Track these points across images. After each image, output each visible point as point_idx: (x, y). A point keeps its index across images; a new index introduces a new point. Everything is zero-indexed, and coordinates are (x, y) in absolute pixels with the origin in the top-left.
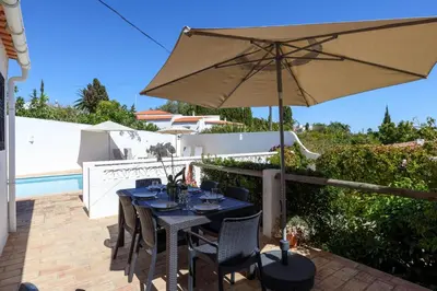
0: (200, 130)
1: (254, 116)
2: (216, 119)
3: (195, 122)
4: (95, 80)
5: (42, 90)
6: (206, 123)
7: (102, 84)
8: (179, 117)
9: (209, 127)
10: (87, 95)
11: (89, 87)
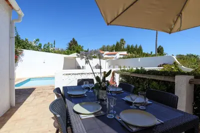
0: (117, 58)
1: (143, 52)
2: (125, 53)
3: (115, 54)
4: (73, 39)
5: (54, 44)
6: (120, 55)
7: (76, 40)
8: (108, 52)
9: (122, 56)
10: (70, 45)
11: (71, 41)
